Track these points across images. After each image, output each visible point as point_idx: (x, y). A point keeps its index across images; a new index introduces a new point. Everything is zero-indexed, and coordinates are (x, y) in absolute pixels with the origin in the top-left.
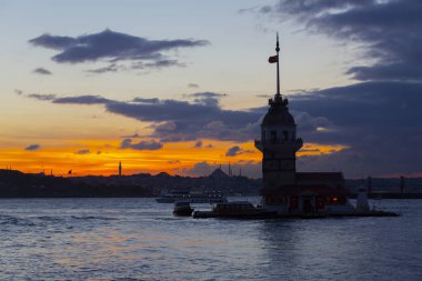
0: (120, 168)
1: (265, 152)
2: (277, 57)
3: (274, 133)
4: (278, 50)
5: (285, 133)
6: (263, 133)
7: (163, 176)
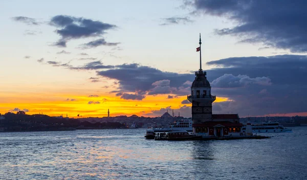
0: (109, 112)
1: (193, 102)
2: (200, 47)
3: (198, 91)
4: (200, 43)
5: (205, 91)
6: (192, 92)
7: (134, 117)
